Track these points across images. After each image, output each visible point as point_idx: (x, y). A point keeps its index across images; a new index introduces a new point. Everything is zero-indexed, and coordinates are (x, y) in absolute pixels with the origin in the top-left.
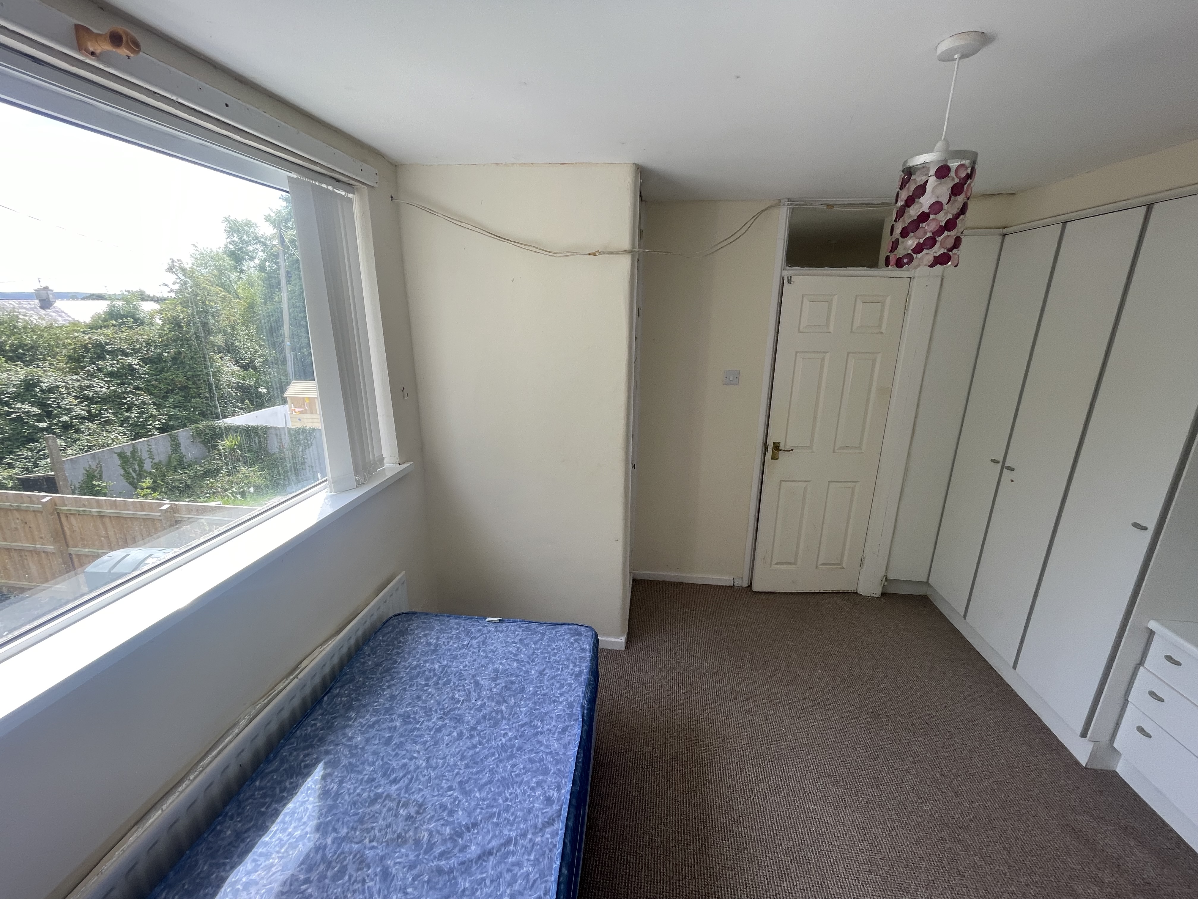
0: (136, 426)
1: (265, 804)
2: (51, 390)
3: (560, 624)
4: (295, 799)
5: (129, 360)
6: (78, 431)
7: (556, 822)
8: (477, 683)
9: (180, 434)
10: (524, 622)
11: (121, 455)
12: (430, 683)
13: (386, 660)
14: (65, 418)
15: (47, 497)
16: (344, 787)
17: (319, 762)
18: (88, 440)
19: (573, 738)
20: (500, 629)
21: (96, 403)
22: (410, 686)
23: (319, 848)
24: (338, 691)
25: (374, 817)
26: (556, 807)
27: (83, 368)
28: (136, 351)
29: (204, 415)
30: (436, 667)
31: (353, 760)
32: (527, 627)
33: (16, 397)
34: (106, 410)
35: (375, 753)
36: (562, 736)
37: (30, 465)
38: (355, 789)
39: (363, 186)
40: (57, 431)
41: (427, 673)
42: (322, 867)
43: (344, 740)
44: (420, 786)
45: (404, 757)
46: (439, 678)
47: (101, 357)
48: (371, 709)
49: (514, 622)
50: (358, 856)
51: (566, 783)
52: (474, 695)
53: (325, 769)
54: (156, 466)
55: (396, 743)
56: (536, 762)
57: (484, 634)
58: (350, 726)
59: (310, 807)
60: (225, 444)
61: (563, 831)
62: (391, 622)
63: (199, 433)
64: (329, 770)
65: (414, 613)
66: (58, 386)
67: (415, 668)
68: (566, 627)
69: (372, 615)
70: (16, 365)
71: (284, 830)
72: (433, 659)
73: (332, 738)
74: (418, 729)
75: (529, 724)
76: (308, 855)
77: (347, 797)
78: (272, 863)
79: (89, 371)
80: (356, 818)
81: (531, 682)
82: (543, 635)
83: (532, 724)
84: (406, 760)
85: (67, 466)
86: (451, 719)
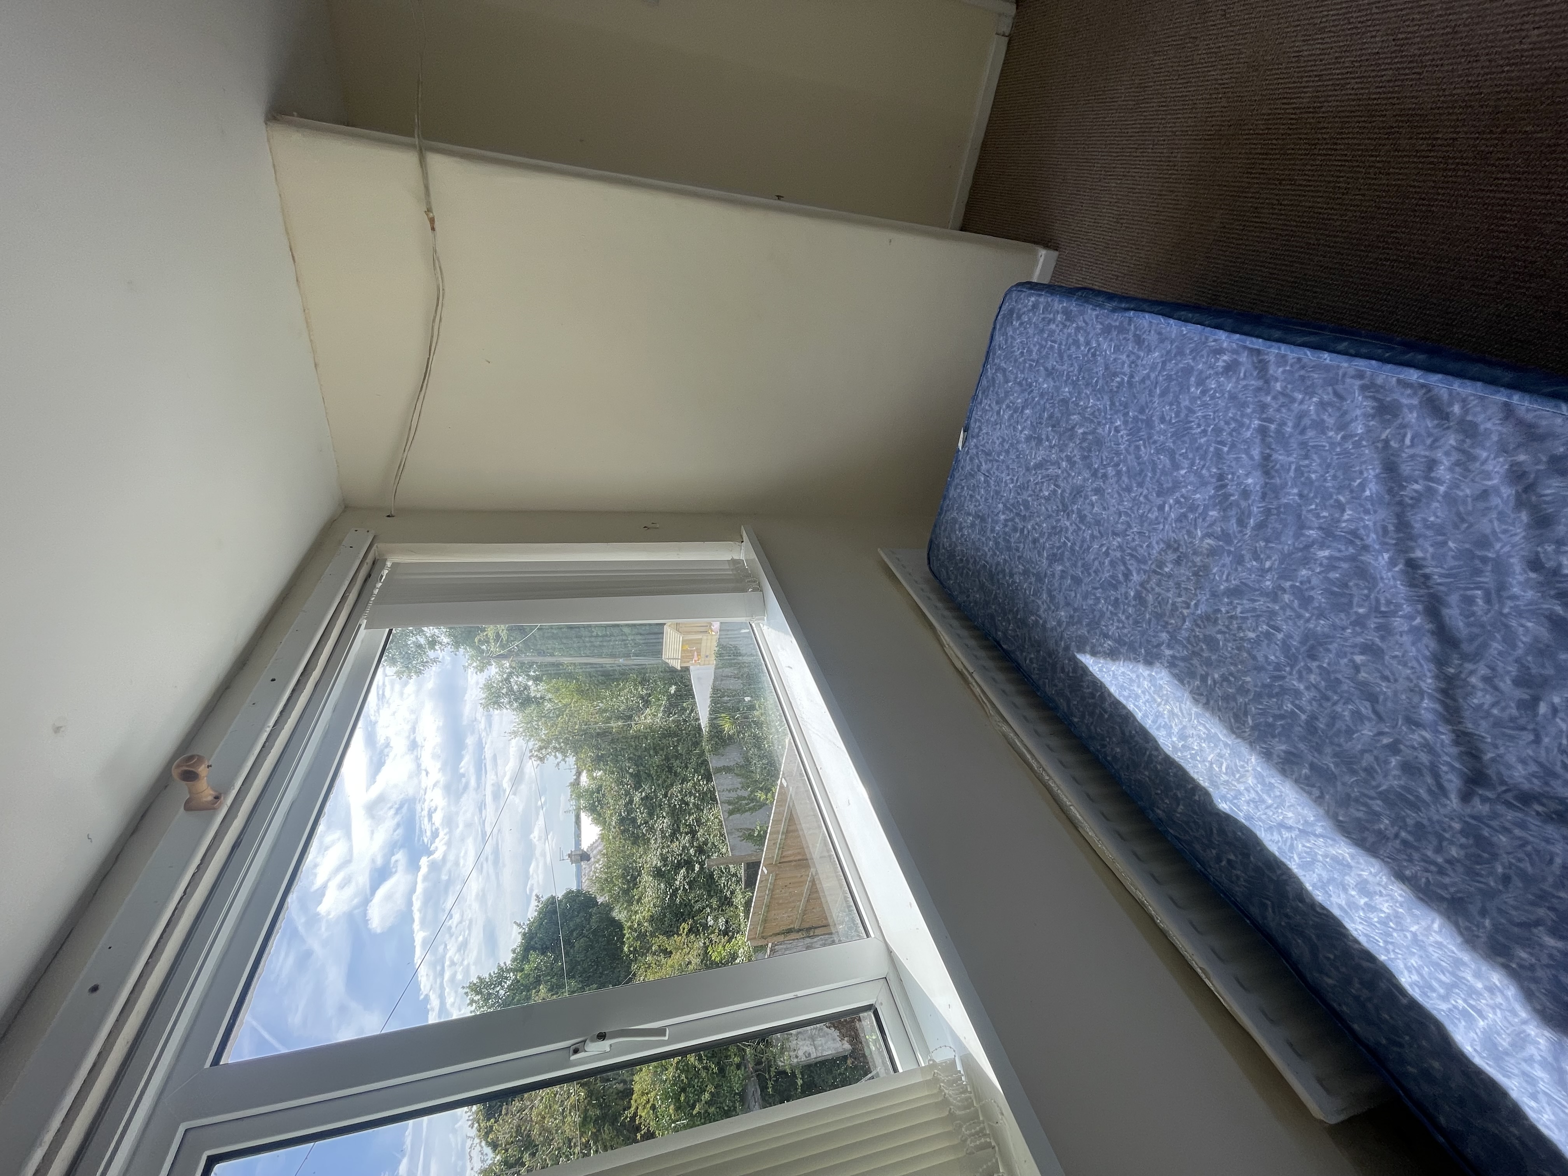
0: (703, 799)
1: (1101, 714)
2: (664, 859)
3: (991, 342)
4: (1108, 685)
5: (636, 799)
6: (706, 843)
7: (1266, 357)
8: (1039, 466)
9: (715, 766)
10: (974, 397)
11: (731, 813)
12: (1020, 526)
13: (978, 577)
14: (692, 851)
15: (763, 869)
16: (1113, 633)
17: (1075, 657)
18: (715, 836)
19: (1154, 327)
20: (976, 430)
21: (678, 827)
22: (1017, 550)
23: (1172, 664)
24: (1000, 633)
25: (1161, 601)
26: (1244, 358)
27: (644, 835)
28: (627, 793)
29: (696, 744)
30: (1002, 517)
31: (1085, 621)
32: (983, 393)
33: (670, 883)
34: (686, 820)
35: (1085, 597)
36: (1146, 343)
37: (734, 879)
38: (1119, 621)
39: (374, 547)
40: (704, 857)
41: (1007, 530)
42: (1195, 661)
43: (1059, 630)
44: (1145, 546)
45: (1102, 564)
46: (1018, 514)
47: (634, 820)
48: (1032, 598)
49: (971, 412)
50: (1199, 622)
51: (1215, 341)
52: (1052, 470)
53: (1084, 652)
54: (745, 787)
55: (1082, 572)
56: (1168, 386)
57: (977, 453)
58: (1045, 622)
59: (1122, 669)
60: (727, 727)
61: (1283, 347)
62: (935, 569)
63: (715, 750)
64: (1088, 648)
65: (931, 541)
66: (661, 854)
67: (997, 543)
68: (997, 333)
69: (922, 590)
70: (640, 882)
71: (1137, 697)
72: (993, 520)
73: (1051, 644)
74: (1074, 544)
75: (1113, 394)
76: (1175, 676)
77: (1126, 631)
78: (1169, 711)
79: (647, 830)
80: (1154, 621)
81: (1057, 389)
82: (999, 369)
83: (1115, 389)
84: (1107, 561)
85: (737, 853)
86: (1074, 503)
